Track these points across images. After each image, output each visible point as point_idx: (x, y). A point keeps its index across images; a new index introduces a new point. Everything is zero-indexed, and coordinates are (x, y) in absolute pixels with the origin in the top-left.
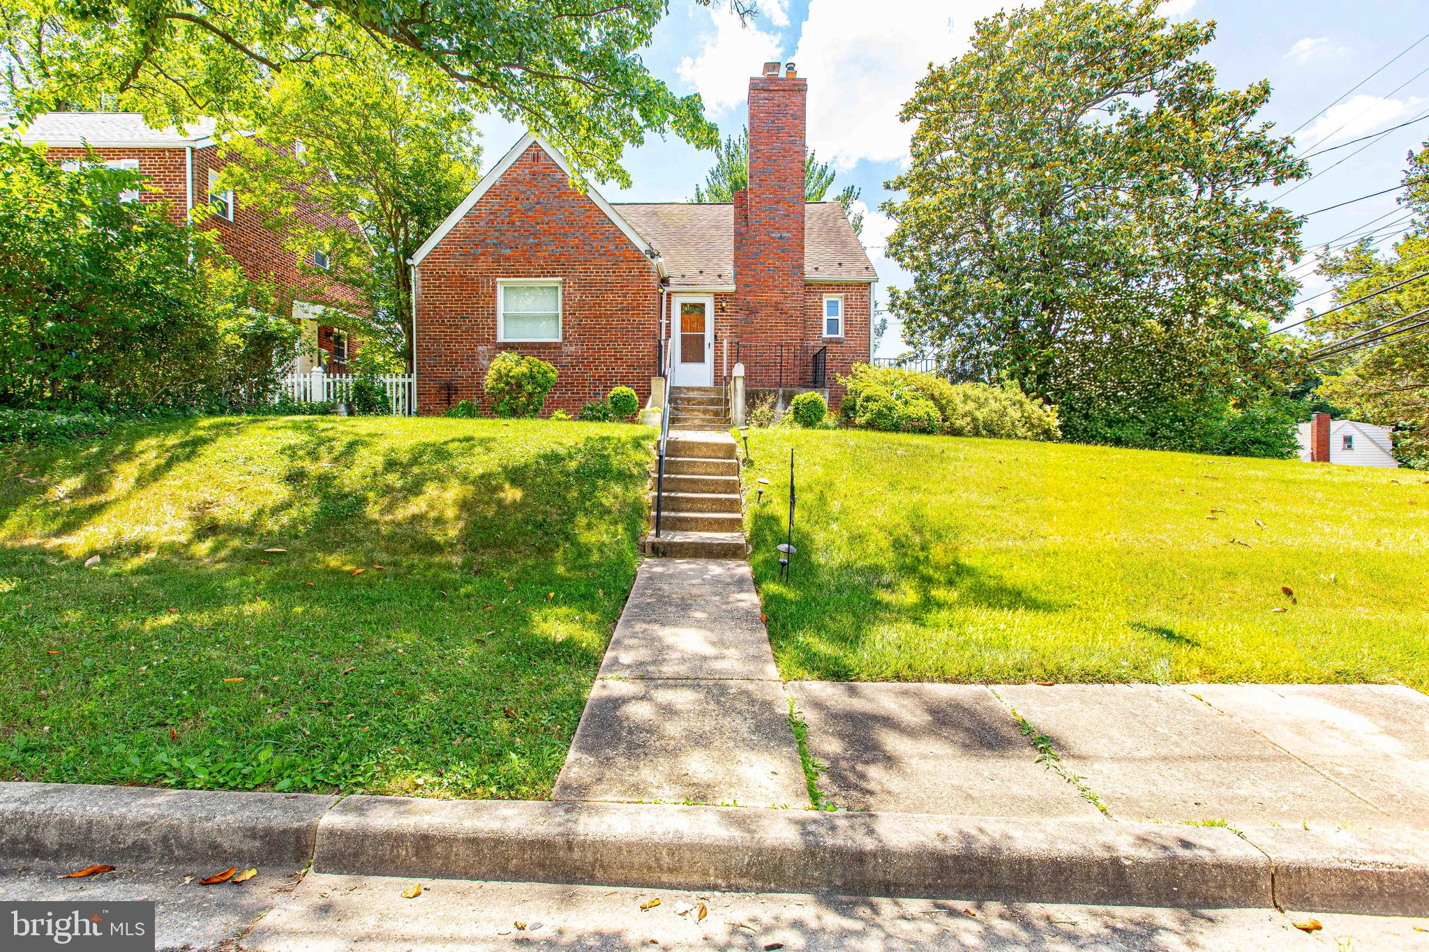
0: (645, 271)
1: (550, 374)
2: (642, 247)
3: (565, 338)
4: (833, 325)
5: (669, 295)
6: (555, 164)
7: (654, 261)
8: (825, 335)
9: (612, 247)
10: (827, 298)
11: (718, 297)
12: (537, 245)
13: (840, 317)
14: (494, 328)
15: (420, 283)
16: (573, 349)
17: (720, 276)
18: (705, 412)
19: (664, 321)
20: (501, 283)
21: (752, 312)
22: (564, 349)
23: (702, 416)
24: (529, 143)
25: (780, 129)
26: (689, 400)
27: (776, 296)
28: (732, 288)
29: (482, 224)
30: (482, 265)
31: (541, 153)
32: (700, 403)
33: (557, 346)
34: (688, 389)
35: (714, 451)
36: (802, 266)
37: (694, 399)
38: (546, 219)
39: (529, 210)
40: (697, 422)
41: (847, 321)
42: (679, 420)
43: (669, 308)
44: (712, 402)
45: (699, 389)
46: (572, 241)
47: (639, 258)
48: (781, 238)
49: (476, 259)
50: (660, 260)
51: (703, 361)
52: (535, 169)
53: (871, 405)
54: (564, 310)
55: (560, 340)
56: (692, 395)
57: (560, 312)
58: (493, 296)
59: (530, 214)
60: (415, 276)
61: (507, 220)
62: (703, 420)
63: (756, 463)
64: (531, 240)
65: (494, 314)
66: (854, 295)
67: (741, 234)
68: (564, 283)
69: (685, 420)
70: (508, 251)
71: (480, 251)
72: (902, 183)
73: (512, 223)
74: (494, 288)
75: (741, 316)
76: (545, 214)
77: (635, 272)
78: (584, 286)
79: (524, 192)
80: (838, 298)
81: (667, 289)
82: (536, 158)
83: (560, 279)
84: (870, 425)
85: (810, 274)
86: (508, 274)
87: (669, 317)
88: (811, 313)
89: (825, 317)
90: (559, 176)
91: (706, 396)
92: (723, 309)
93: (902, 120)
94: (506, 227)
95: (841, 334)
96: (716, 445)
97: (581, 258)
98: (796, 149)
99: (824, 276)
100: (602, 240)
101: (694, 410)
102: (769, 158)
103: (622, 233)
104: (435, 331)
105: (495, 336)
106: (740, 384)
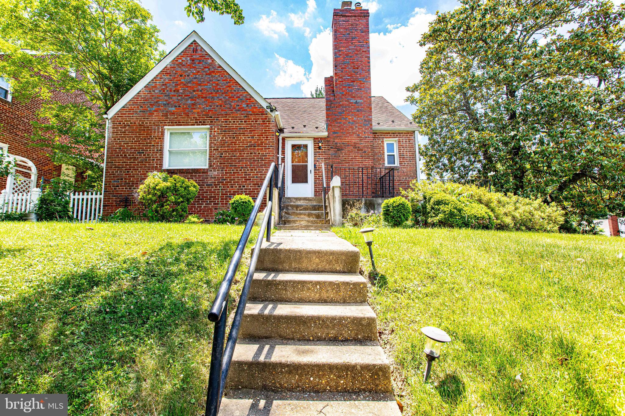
0: (266, 121)
1: (192, 189)
2: (264, 105)
3: (210, 166)
4: (391, 158)
5: (284, 139)
6: (207, 54)
7: (273, 114)
8: (386, 165)
9: (244, 106)
10: (387, 141)
11: (316, 140)
12: (193, 105)
13: (396, 153)
14: (161, 159)
15: (111, 130)
16: (216, 173)
17: (317, 128)
18: (309, 215)
19: (280, 156)
20: (168, 130)
21: (339, 149)
22: (210, 173)
23: (307, 218)
24: (191, 41)
25: (353, 38)
26: (297, 207)
27: (354, 139)
28: (326, 134)
29: (156, 91)
30: (155, 118)
31: (199, 48)
32: (305, 209)
33: (204, 171)
34: (297, 199)
35: (329, 262)
36: (370, 120)
37: (301, 206)
38: (200, 88)
39: (189, 82)
40: (304, 223)
41: (401, 156)
42: (289, 222)
43: (283, 148)
44: (314, 208)
45: (305, 199)
46: (217, 102)
47: (263, 112)
48: (356, 103)
49: (151, 114)
50: (277, 113)
51: (307, 182)
52: (194, 57)
53: (442, 207)
54: (210, 147)
55: (207, 167)
56: (299, 203)
57: (208, 148)
58: (161, 138)
59: (189, 85)
60: (108, 124)
61: (174, 89)
62: (308, 221)
63: (390, 280)
64: (189, 102)
65: (161, 151)
66: (403, 139)
67: (330, 101)
68: (211, 129)
69: (294, 221)
70: (173, 109)
71: (154, 108)
72: (417, 88)
73: (177, 91)
74: (163, 133)
75: (332, 152)
76: (200, 85)
77: (260, 121)
78: (225, 131)
79: (186, 71)
80: (394, 141)
81: (282, 135)
82: (195, 50)
83: (208, 126)
84: (442, 224)
85: (375, 127)
86: (172, 123)
87: (283, 153)
88: (377, 151)
89: (386, 154)
90: (210, 61)
91: (310, 204)
92: (319, 148)
93: (421, 45)
94: (173, 93)
95: (397, 164)
96: (332, 253)
97: (223, 113)
98: (364, 50)
99: (385, 127)
100: (238, 101)
101: (301, 214)
102: (347, 55)
103: (251, 97)
104: (119, 162)
105: (161, 165)
106: (337, 192)
